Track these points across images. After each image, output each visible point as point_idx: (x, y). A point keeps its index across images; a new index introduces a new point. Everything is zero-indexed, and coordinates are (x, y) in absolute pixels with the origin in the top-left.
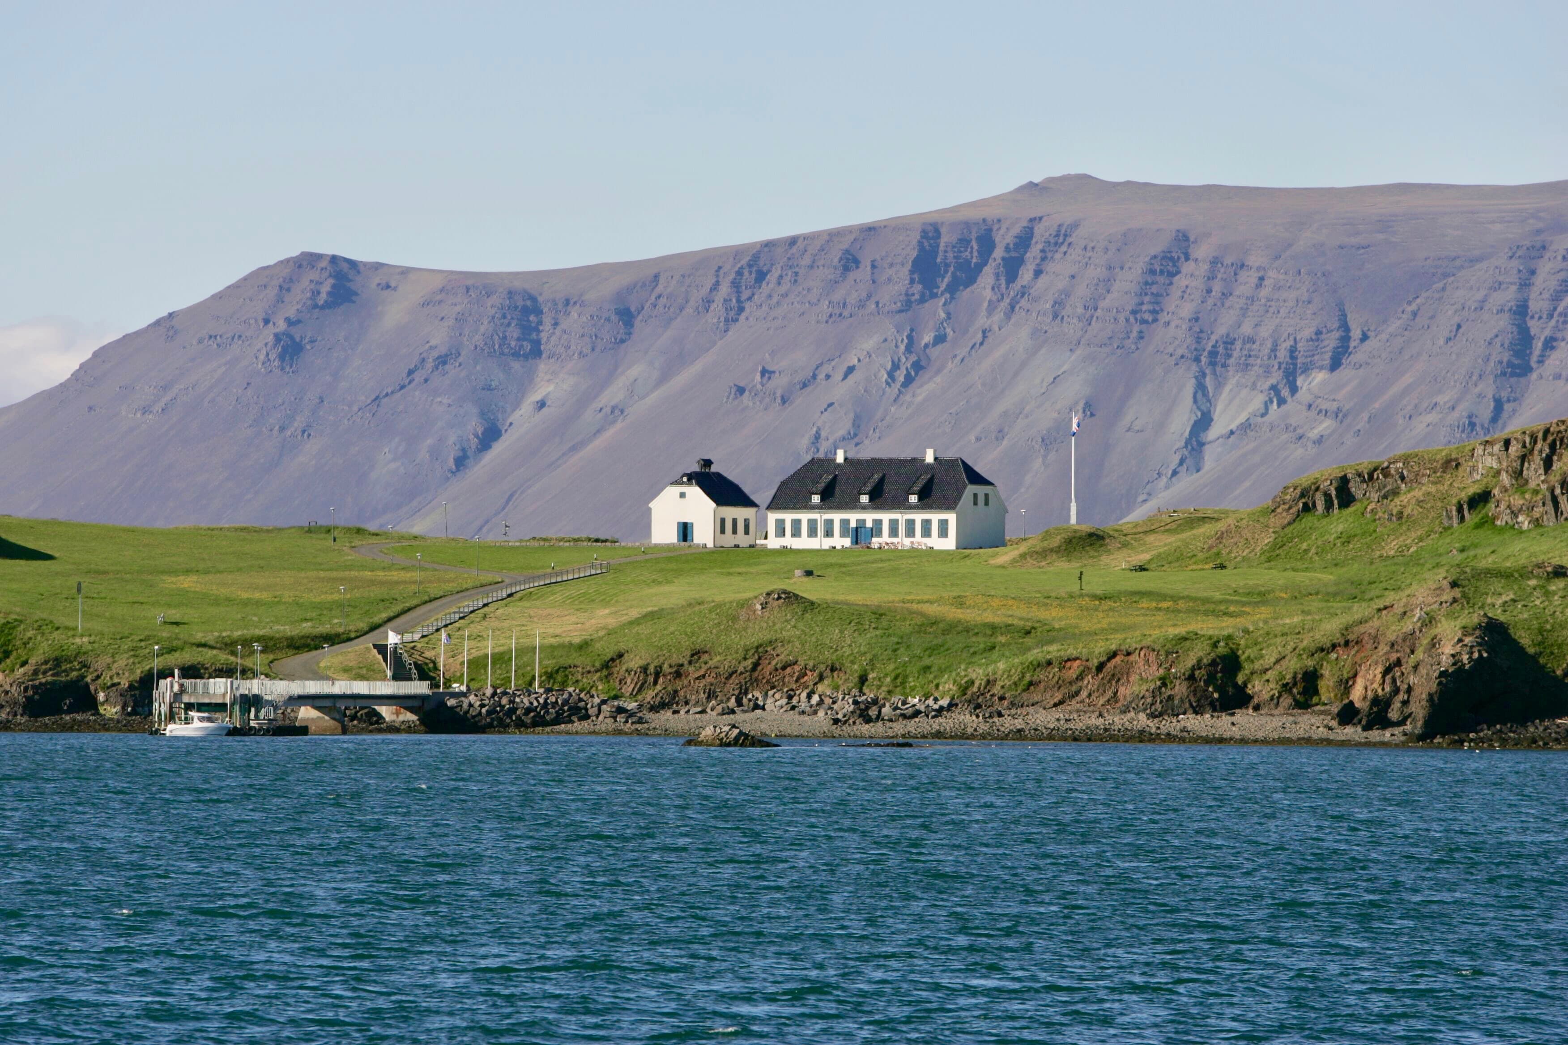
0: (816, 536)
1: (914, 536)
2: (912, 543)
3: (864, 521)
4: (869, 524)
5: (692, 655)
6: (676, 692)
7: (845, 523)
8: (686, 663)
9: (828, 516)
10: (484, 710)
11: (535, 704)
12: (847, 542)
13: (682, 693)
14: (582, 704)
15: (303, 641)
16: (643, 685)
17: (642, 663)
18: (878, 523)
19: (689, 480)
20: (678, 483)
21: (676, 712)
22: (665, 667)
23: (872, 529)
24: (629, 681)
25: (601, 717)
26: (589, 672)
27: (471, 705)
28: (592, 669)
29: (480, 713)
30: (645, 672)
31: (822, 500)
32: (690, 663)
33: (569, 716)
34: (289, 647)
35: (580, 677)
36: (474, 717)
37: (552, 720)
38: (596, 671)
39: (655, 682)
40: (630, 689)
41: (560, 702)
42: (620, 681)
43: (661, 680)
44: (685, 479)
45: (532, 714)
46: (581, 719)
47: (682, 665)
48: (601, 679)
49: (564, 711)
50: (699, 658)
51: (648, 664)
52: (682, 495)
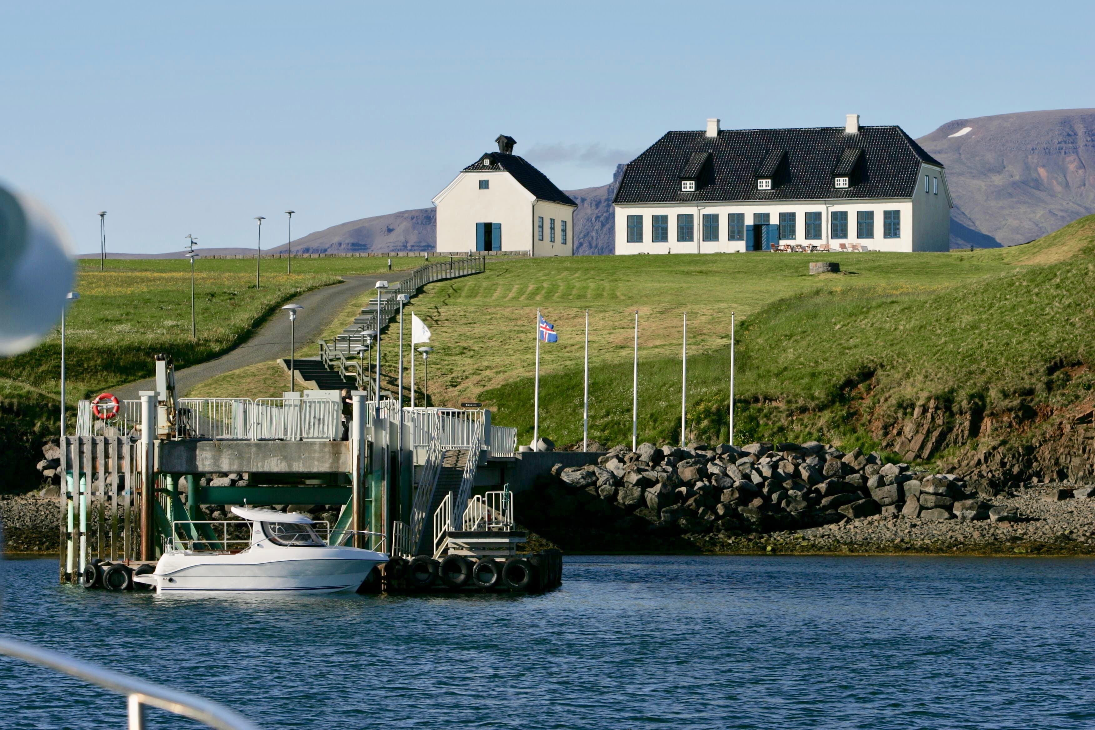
0: (691, 239)
1: (845, 236)
2: (843, 246)
3: (767, 216)
4: (774, 220)
5: (1051, 371)
6: (1030, 450)
7: (736, 220)
8: (1040, 386)
9: (710, 210)
10: (652, 494)
11: (756, 479)
12: (740, 246)
13: (1045, 452)
14: (854, 478)
15: (131, 357)
16: (943, 436)
17: (937, 388)
18: (788, 219)
19: (492, 163)
20: (476, 167)
21: (1066, 494)
22: (993, 394)
23: (779, 227)
24: (909, 428)
25: (909, 508)
26: (804, 410)
27: (618, 482)
28: (812, 404)
29: (642, 500)
30: (948, 408)
31: (697, 188)
32: (1049, 386)
33: (835, 505)
34: (107, 367)
35: (784, 422)
36: (631, 508)
37: (802, 514)
38: (822, 408)
39: (975, 430)
40: (915, 445)
41: (805, 474)
42: (886, 428)
43: (987, 424)
44: (487, 162)
45: (757, 502)
46: (861, 512)
47: (1031, 392)
48: (834, 425)
49: (820, 496)
50: (1068, 378)
51: (952, 391)
52: (484, 185)
